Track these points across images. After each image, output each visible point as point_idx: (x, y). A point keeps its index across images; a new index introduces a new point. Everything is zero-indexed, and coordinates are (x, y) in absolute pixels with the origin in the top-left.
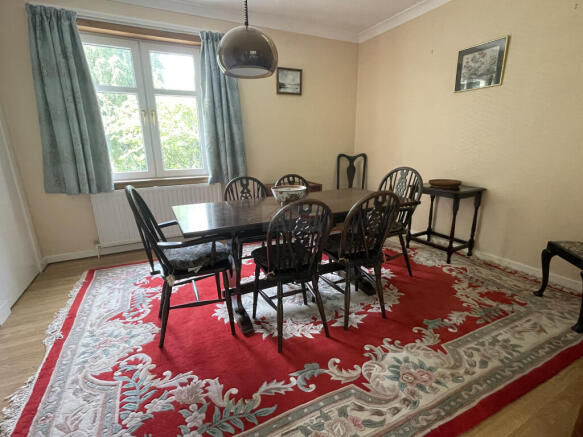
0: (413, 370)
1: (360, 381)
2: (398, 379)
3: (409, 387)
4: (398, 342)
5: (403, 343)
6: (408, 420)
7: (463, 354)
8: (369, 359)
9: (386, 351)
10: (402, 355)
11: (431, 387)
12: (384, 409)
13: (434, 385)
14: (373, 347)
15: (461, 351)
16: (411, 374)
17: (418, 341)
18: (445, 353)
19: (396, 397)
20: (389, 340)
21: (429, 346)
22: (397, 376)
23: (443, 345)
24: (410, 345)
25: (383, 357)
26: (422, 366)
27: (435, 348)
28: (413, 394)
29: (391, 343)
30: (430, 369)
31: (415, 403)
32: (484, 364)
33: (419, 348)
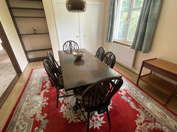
0: (33, 105)
1: (39, 94)
2: (34, 101)
3: (30, 102)
4: (44, 106)
5: (43, 108)
6: (25, 99)
7: (26, 124)
8: (44, 97)
9: (43, 102)
10: (39, 105)
11: (26, 107)
12: (31, 96)
13: (26, 108)
14: (47, 100)
15: (27, 124)
16: (33, 104)
17: (41, 112)
18: (31, 118)
19: (31, 99)
20: (46, 105)
21: (36, 114)
22: (35, 101)
23: (33, 119)
24: (41, 109)
25: (42, 101)
26: (32, 108)
27: (35, 116)
28: (28, 102)
29: (45, 105)
30: (30, 110)
31: (26, 101)
32: (18, 127)
33: (38, 111)
